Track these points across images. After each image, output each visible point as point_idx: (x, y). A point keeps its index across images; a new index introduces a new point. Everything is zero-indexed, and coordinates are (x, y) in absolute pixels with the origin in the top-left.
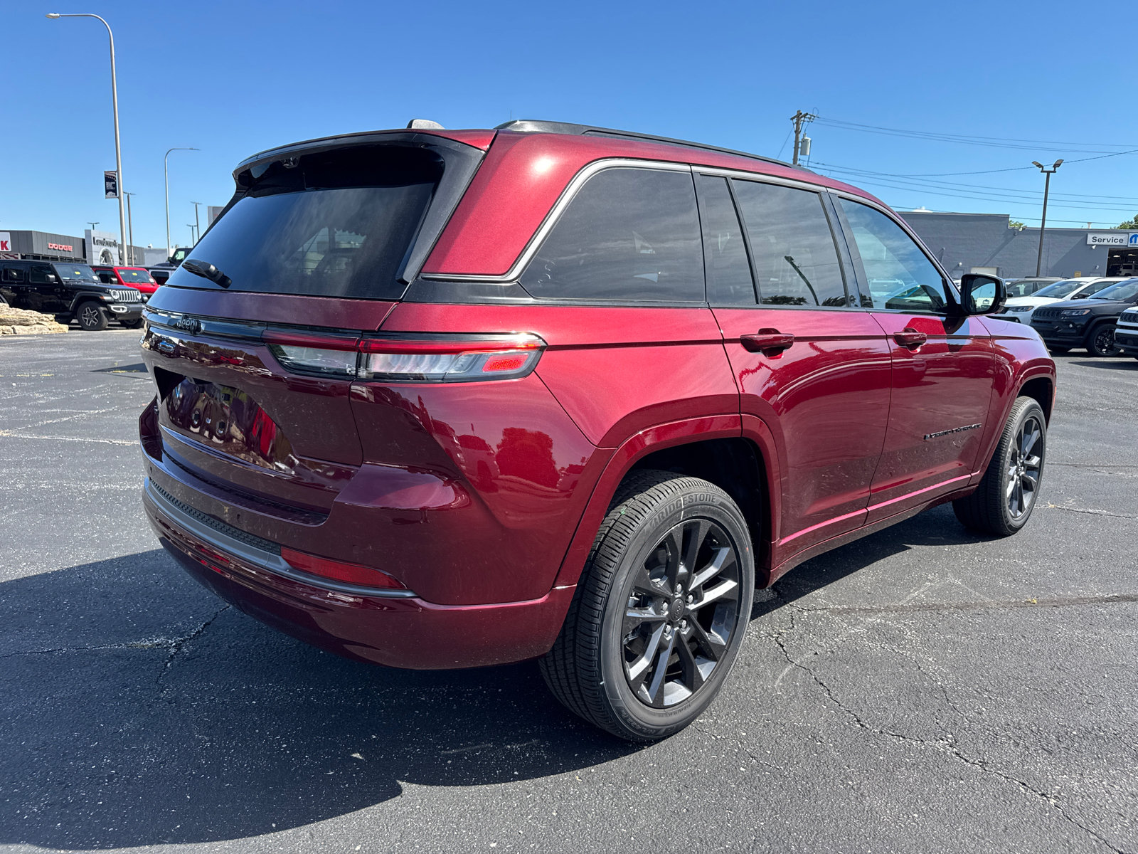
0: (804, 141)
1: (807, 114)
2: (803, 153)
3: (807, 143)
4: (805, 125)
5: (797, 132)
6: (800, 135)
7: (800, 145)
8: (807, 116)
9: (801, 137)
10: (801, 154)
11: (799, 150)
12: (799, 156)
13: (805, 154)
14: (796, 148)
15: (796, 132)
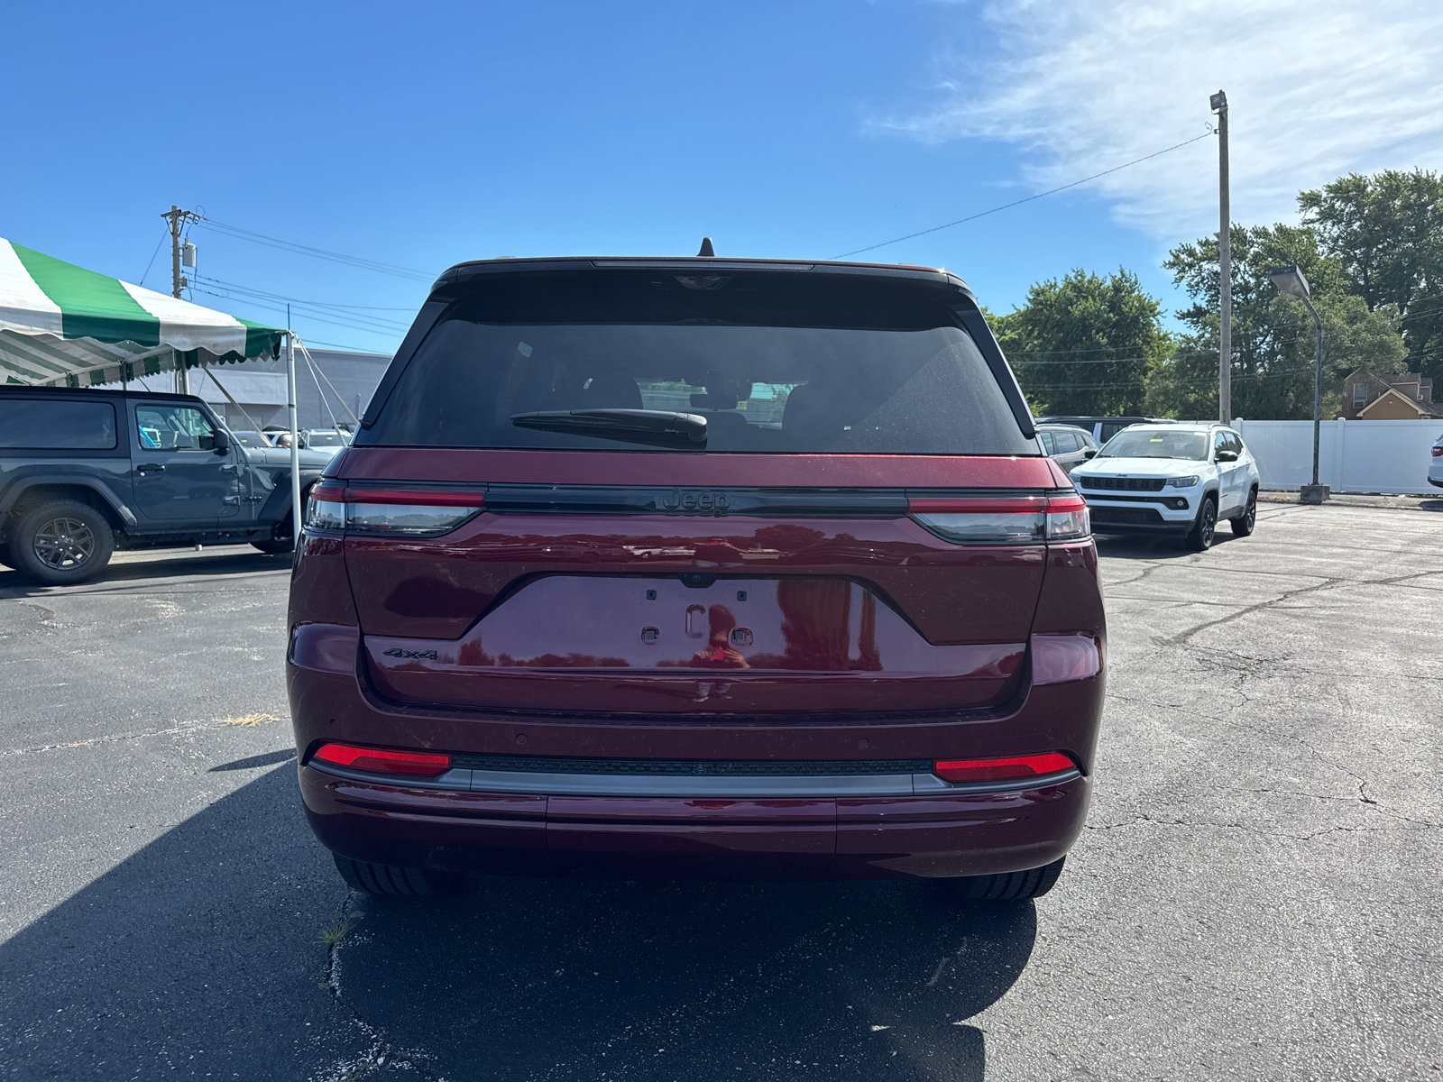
0: (186, 248)
1: (189, 213)
2: (188, 263)
3: (191, 252)
4: (185, 226)
5: (175, 234)
6: (179, 239)
7: (181, 252)
8: (189, 215)
9: (181, 241)
10: (183, 265)
11: (181, 258)
12: (182, 267)
13: (191, 266)
14: (176, 255)
15: (173, 234)
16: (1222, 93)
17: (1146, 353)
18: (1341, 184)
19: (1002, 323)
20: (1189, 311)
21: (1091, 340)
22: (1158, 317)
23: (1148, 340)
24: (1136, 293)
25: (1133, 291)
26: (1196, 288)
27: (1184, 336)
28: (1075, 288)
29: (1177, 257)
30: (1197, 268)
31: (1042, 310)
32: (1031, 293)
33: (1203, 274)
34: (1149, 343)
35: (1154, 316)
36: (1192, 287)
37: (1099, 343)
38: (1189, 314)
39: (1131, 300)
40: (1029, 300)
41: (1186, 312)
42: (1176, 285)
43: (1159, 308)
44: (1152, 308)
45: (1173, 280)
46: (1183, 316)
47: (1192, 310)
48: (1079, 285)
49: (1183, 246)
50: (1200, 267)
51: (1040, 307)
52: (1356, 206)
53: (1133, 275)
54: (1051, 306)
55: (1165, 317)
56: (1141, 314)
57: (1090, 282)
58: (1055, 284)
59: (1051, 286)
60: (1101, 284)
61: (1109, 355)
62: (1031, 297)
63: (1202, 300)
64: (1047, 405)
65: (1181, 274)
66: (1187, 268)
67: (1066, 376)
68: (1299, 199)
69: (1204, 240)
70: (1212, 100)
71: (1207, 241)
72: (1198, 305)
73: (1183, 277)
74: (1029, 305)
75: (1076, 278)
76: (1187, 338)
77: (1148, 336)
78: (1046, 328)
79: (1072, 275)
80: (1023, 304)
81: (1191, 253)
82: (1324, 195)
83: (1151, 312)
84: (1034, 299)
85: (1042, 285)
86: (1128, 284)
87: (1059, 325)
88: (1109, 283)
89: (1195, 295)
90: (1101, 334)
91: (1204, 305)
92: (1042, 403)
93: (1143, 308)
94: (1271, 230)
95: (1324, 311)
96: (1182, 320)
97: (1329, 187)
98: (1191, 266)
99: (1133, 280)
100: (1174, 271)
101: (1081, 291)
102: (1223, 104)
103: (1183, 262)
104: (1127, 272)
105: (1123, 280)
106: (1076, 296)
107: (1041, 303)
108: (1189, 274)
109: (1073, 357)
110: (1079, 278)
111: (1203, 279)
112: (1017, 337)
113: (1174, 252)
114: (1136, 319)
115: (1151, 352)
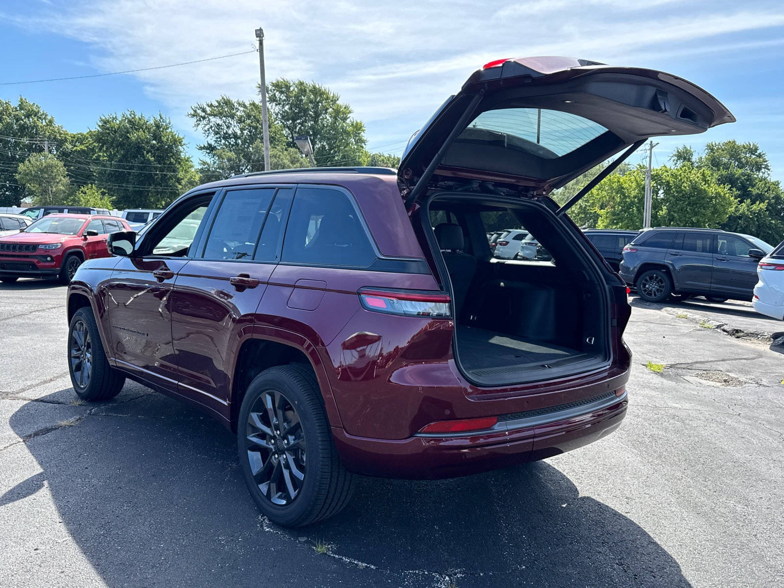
16: (261, 30)
17: (178, 169)
18: (278, 82)
19: (74, 137)
20: (204, 146)
21: (144, 157)
22: (184, 146)
23: (179, 160)
24: (170, 130)
25: (168, 128)
26: (208, 132)
27: (202, 161)
28: (130, 121)
29: (195, 111)
30: (208, 119)
31: (109, 133)
32: (100, 121)
33: (211, 124)
34: (179, 163)
35: (181, 146)
36: (206, 131)
37: (149, 160)
38: (204, 148)
39: (167, 134)
40: (99, 126)
41: (203, 146)
42: (195, 128)
43: (184, 142)
44: (180, 141)
45: (194, 125)
46: (201, 148)
47: (206, 146)
48: (133, 120)
49: (199, 105)
50: (209, 119)
51: (108, 131)
52: (286, 97)
53: (168, 118)
54: (115, 132)
55: (188, 147)
56: (174, 144)
57: (140, 119)
58: (116, 117)
59: (114, 118)
60: (147, 122)
61: (156, 168)
62: (101, 124)
63: (212, 140)
64: (115, 197)
65: (198, 122)
66: (202, 119)
67: (128, 179)
68: (258, 87)
69: (210, 103)
70: (256, 32)
71: (211, 104)
72: (209, 143)
73: (199, 124)
74: (99, 129)
75: (131, 116)
76: (204, 162)
77: (179, 158)
78: (112, 146)
79: (128, 113)
80: (95, 128)
81: (204, 110)
82: (270, 87)
83: (180, 143)
84: (103, 125)
85: (107, 117)
86: (164, 124)
87: (121, 145)
88: (152, 122)
89: (208, 136)
90: (150, 154)
91: (213, 143)
92: (112, 196)
93: (175, 141)
94: (247, 104)
95: (280, 155)
96: (200, 151)
97: (272, 83)
98: (204, 118)
99: (168, 122)
100: (195, 119)
101: (134, 124)
102: (262, 35)
103: (199, 115)
104: (163, 116)
105: (161, 120)
106: (132, 128)
107: (108, 129)
108: (202, 123)
109: (131, 168)
110: (133, 116)
111: (211, 127)
112: (86, 149)
113: (194, 108)
114: (171, 147)
115: (181, 168)
